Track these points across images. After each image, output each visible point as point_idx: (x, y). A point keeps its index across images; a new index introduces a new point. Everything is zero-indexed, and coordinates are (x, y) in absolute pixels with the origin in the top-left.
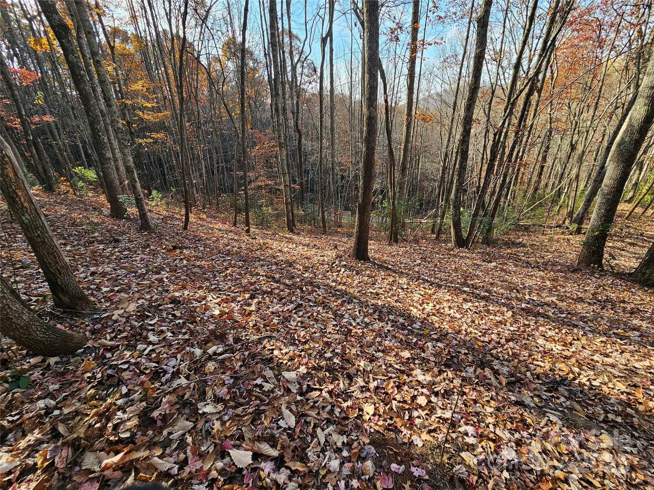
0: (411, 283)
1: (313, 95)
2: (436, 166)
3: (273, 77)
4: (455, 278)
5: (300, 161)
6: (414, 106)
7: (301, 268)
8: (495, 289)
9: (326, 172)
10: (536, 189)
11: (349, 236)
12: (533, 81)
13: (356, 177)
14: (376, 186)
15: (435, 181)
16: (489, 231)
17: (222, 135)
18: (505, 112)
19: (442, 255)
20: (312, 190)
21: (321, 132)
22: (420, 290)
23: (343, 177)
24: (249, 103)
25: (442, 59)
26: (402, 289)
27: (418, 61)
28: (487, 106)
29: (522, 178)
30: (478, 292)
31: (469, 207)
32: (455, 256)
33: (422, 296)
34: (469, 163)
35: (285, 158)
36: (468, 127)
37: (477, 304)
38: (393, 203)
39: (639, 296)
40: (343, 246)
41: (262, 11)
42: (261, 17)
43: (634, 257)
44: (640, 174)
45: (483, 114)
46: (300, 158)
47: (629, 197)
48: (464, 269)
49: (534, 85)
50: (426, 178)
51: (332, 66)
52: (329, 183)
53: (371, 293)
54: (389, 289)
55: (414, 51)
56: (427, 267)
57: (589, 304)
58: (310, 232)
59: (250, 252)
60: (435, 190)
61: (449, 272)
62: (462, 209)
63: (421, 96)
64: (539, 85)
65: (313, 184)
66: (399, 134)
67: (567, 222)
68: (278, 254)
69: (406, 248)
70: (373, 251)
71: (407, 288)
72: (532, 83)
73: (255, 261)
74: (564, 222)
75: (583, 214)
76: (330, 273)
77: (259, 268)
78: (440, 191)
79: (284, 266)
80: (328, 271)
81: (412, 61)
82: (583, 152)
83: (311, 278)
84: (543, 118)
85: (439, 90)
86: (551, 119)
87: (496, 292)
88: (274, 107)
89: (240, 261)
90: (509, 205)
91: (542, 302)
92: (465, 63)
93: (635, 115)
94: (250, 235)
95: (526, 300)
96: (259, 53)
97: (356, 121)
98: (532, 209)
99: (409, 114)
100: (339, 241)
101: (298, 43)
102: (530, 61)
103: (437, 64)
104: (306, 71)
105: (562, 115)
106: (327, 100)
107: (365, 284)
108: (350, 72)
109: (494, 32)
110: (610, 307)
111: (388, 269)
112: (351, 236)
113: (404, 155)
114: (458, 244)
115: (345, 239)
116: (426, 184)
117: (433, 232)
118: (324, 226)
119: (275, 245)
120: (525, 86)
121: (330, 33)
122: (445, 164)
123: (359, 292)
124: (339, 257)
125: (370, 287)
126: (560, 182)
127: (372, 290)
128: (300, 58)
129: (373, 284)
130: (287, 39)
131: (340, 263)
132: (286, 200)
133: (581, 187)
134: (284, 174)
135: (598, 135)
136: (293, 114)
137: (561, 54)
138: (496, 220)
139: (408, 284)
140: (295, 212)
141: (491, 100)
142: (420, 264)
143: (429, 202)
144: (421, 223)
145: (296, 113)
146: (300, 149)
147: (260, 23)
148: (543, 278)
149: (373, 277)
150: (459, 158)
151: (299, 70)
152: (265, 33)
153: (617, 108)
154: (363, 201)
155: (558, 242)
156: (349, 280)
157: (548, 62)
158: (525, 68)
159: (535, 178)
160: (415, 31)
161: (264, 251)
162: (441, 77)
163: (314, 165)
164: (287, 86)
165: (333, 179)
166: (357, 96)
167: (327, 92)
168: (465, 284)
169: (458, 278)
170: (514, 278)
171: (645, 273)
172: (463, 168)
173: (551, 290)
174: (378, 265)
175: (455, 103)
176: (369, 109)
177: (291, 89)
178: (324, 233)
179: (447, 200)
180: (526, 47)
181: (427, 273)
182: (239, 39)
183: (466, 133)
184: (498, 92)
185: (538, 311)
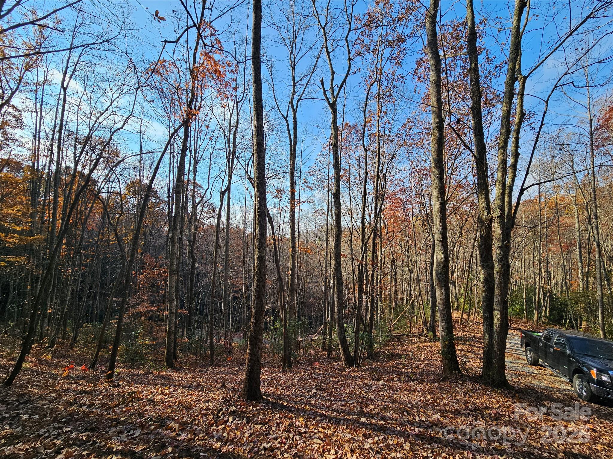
0: (309, 423)
1: (211, 226)
2: (319, 285)
3: (173, 214)
4: (351, 407)
5: (192, 284)
6: (297, 240)
7: (177, 426)
8: (389, 414)
9: (219, 294)
10: (396, 304)
11: (240, 364)
12: (375, 230)
13: (249, 298)
14: (268, 306)
15: (320, 298)
16: (371, 346)
17: (105, 258)
18: (362, 250)
19: (336, 378)
20: (201, 312)
21: (216, 257)
22: (319, 431)
23: (235, 298)
24: (144, 231)
25: (314, 211)
26: (300, 434)
27: (296, 211)
28: (349, 242)
29: (384, 294)
30: (374, 421)
31: (351, 322)
32: (347, 377)
33: (322, 440)
34: (345, 283)
35: (175, 284)
36: (338, 260)
37: (376, 439)
38: (285, 325)
39: (494, 398)
40: (232, 380)
41: (171, 167)
42: (170, 172)
43: (477, 357)
44: (455, 289)
45: (348, 247)
46: (192, 281)
47: (456, 306)
48: (358, 392)
49: (376, 233)
50: (312, 296)
51: (229, 209)
52: (221, 304)
53: (265, 449)
54: (286, 438)
55: (293, 205)
56: (323, 397)
57: (466, 416)
58: (195, 364)
59: (106, 410)
60: (321, 306)
61: (344, 400)
62: (345, 325)
63: (301, 232)
64: (379, 232)
65: (203, 306)
66: (286, 260)
67: (425, 330)
68: (147, 408)
69: (300, 373)
70: (266, 384)
71: (305, 432)
72: (375, 232)
73: (110, 427)
74: (423, 331)
75: (433, 323)
76: (214, 427)
77: (114, 440)
78: (325, 308)
79: (153, 427)
80: (212, 425)
81: (293, 212)
82: (418, 276)
83: (189, 440)
84: (387, 251)
85: (314, 229)
86: (392, 252)
87: (390, 418)
88: (170, 238)
89: (86, 430)
90: (381, 319)
91: (430, 423)
92: (330, 214)
93: (438, 256)
94: (112, 382)
95: (417, 423)
96: (163, 194)
97: (249, 250)
98: (398, 321)
99: (293, 247)
100: (228, 373)
101: (201, 190)
102: (370, 216)
103: (311, 212)
104: (205, 209)
105: (397, 249)
106: (223, 233)
107: (257, 436)
108: (244, 213)
109: (344, 198)
110: (480, 416)
111: (283, 407)
112: (242, 364)
113: (292, 279)
114: (348, 363)
115: (235, 370)
116: (312, 301)
117: (324, 350)
118: (212, 355)
119: (146, 392)
120: (371, 234)
121: (228, 189)
122: (326, 284)
123: (250, 451)
124: (226, 400)
125: (263, 440)
126: (411, 298)
127: (265, 445)
128: (202, 200)
129: (267, 435)
130: (191, 187)
131: (228, 409)
132: (169, 329)
133: (425, 301)
134: (171, 301)
135: (423, 264)
136: (189, 242)
137: (387, 213)
138: (374, 332)
139: (306, 426)
140: (179, 340)
141: (351, 239)
142: (315, 393)
143: (317, 317)
144: (312, 340)
145: (192, 242)
146: (192, 273)
147: (168, 174)
148: (423, 392)
149: (267, 423)
150: (336, 284)
151: (199, 208)
152: (172, 182)
153: (427, 246)
154: (255, 331)
155: (424, 349)
156: (238, 433)
157: (381, 218)
158: (368, 219)
159: (393, 295)
160: (293, 194)
161: (127, 406)
162: (314, 221)
163: (206, 287)
164: (186, 219)
165: (225, 301)
166: (250, 229)
167: (223, 225)
168: (361, 414)
169: (354, 407)
170: (402, 396)
171: (489, 374)
172: (340, 292)
173: (434, 405)
174: (272, 403)
175: (327, 240)
176: (259, 249)
177: (190, 222)
178: (211, 364)
179: (332, 317)
180: (366, 208)
181: (323, 405)
182: (146, 182)
183: (338, 264)
184: (354, 233)
185: (430, 435)
